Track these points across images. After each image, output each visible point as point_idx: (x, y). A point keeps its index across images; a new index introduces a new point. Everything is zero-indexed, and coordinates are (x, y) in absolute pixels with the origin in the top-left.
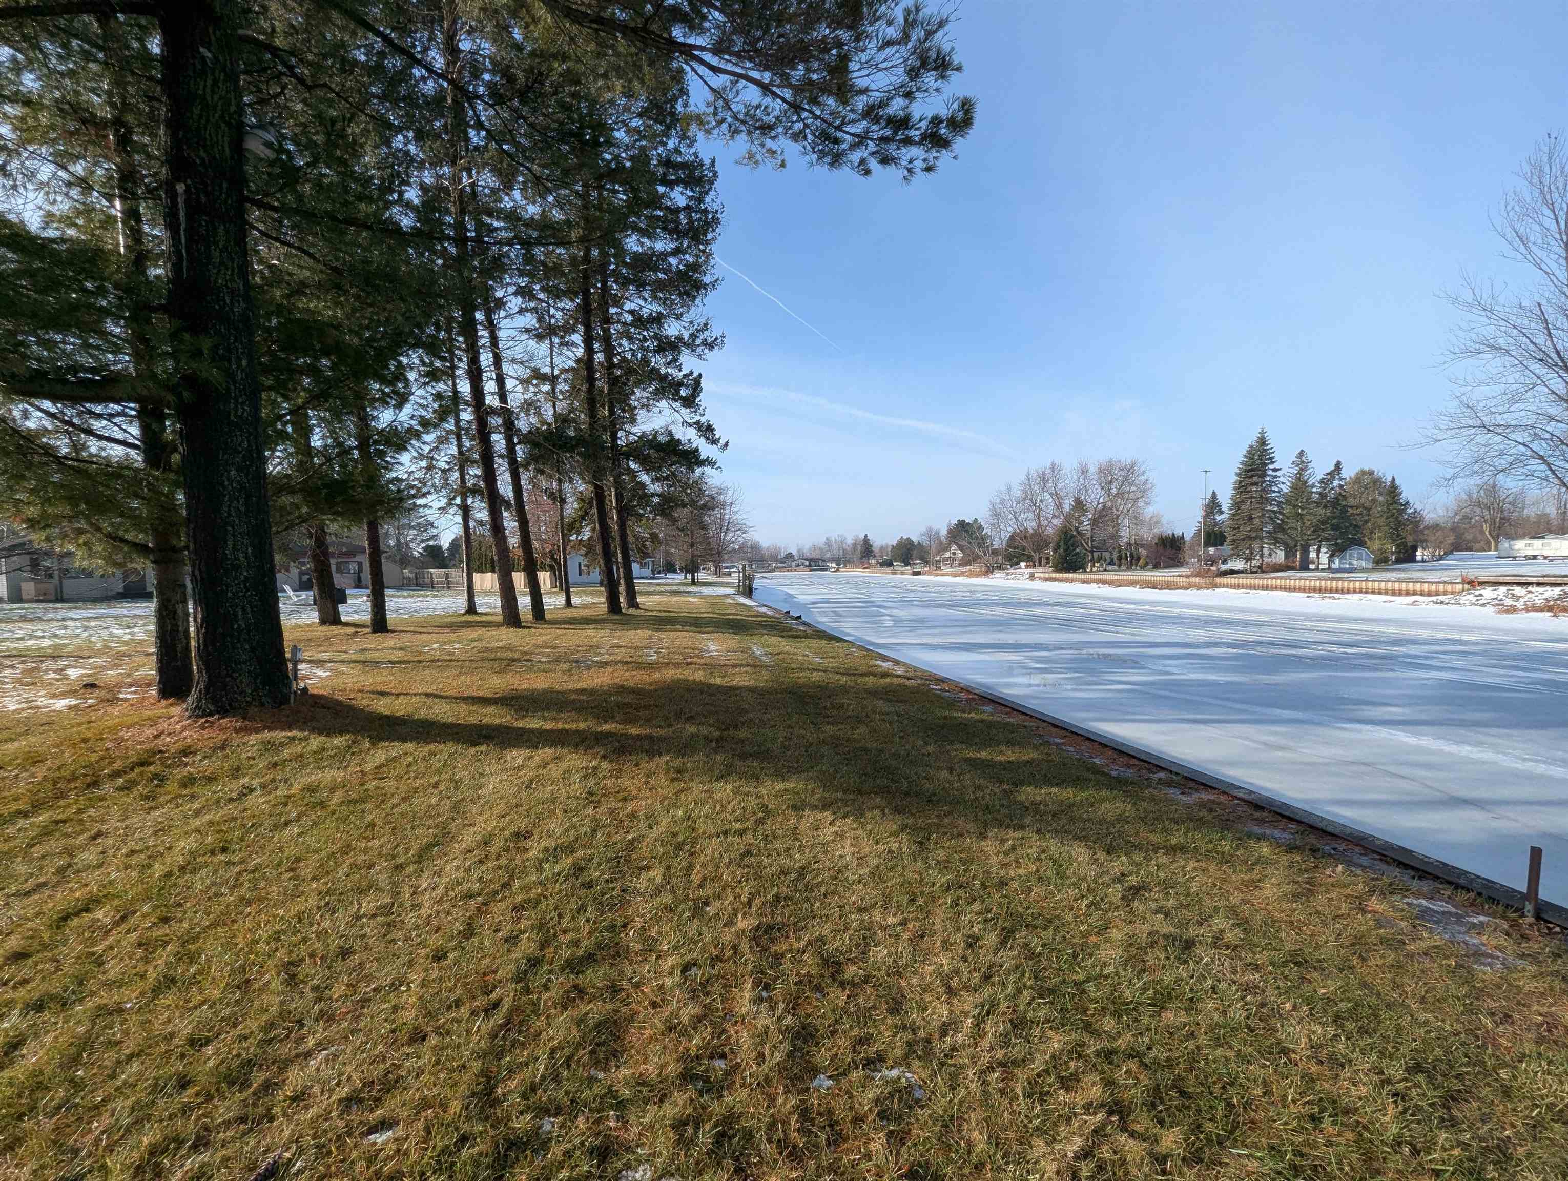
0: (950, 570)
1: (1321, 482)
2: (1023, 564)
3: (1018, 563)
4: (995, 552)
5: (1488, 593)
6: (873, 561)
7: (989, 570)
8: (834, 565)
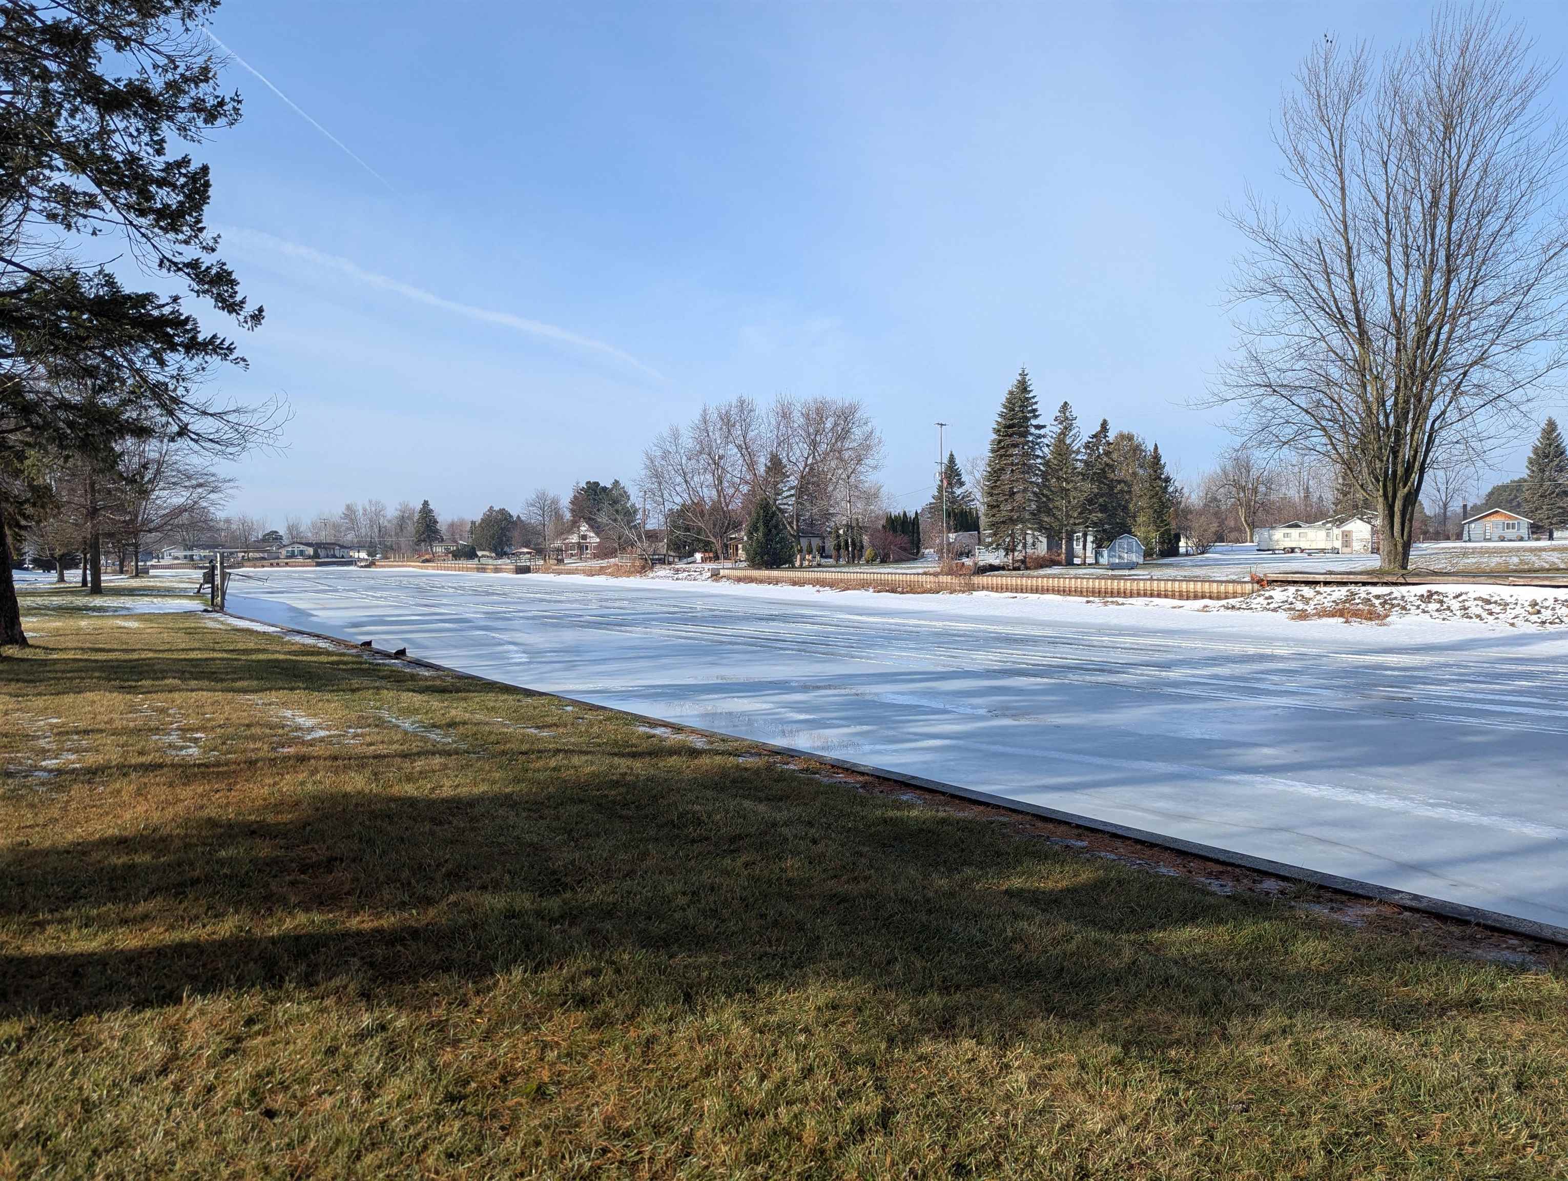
0: (581, 565)
1: (1087, 446)
2: (698, 556)
3: (691, 554)
4: (652, 536)
5: (1278, 594)
6: (439, 549)
7: (648, 564)
8: (363, 555)
